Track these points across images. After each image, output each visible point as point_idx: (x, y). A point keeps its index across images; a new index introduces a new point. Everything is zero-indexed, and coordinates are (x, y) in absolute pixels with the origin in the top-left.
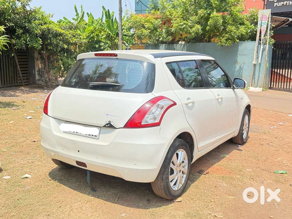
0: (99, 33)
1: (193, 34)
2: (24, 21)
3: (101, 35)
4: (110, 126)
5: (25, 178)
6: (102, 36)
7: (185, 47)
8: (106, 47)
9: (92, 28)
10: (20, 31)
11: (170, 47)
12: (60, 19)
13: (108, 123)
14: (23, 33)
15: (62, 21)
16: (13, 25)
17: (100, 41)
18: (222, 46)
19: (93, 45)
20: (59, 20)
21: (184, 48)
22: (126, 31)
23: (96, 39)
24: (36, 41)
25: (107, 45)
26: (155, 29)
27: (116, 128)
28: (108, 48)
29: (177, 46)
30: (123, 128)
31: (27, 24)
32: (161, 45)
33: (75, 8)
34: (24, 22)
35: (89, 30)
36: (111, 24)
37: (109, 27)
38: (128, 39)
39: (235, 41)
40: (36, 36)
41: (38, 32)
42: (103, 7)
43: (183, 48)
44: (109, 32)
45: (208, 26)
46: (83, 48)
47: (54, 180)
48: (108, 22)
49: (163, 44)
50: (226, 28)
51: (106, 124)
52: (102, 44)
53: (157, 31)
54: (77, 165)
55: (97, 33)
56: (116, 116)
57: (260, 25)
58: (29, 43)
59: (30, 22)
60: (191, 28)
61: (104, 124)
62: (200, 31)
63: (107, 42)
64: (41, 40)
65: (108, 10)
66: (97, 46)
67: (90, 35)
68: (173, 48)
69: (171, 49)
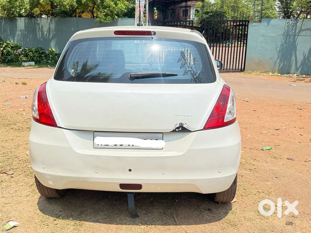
1: (67, 7)
4: (182, 129)
5: (13, 227)
11: (32, 21)
13: (179, 126)
18: (101, 22)
21: (52, 23)
27: (190, 131)
30: (202, 130)
32: (19, 18)
39: (113, 18)
43: (50, 22)
47: (61, 217)
49: (22, 17)
50: (104, 2)
51: (176, 128)
54: (121, 190)
56: (189, 116)
57: (139, 1)
61: (173, 128)
68: (37, 22)
69: (33, 24)
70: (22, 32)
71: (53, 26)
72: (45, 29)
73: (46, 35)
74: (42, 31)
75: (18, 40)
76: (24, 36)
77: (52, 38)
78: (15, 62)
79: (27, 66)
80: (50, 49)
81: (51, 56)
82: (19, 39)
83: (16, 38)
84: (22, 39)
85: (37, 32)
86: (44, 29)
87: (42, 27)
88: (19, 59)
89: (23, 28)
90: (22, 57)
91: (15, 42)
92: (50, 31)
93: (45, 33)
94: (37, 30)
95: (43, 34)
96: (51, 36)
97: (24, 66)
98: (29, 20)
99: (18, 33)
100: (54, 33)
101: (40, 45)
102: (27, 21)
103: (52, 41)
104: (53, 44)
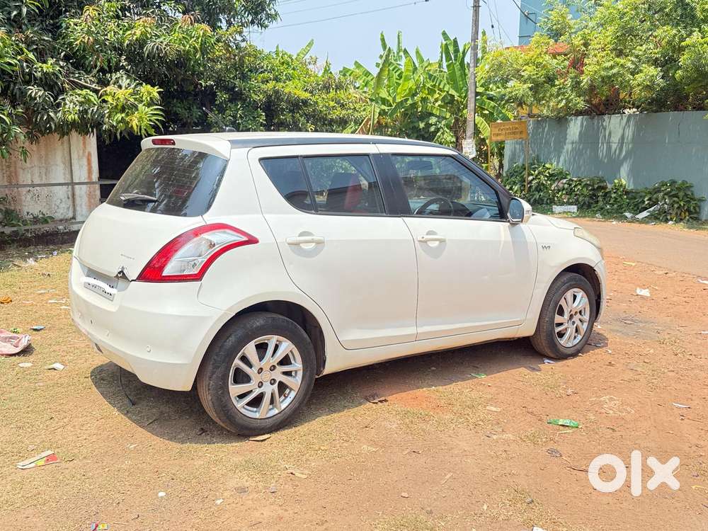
0: (428, 94)
2: (232, 76)
3: (432, 100)
6: (436, 100)
7: (632, 123)
8: (441, 127)
9: (411, 84)
10: (222, 96)
11: (593, 124)
12: (344, 68)
14: (231, 101)
15: (348, 71)
16: (212, 83)
17: (431, 114)
19: (414, 122)
20: (342, 69)
21: (629, 127)
22: (494, 88)
23: (420, 109)
24: (253, 117)
25: (443, 122)
26: (550, 80)
28: (446, 129)
29: (612, 121)
31: (237, 82)
32: (573, 118)
33: (383, 40)
34: (233, 78)
35: (405, 90)
36: (458, 73)
37: (452, 80)
38: (494, 107)
40: (255, 106)
41: (258, 98)
42: (444, 34)
44: (452, 92)
45: (679, 68)
46: (390, 130)
48: (451, 68)
49: (578, 116)
52: (433, 120)
53: (555, 86)
55: (424, 96)
58: (240, 121)
59: (244, 77)
60: (633, 74)
62: (659, 81)
63: (444, 116)
64: (264, 114)
65: (455, 42)
66: (422, 125)
67: (407, 100)
68: (602, 125)
69: (596, 127)
70: (574, 145)
71: (629, 133)
72: (615, 139)
73: (616, 150)
74: (609, 143)
75: (565, 161)
76: (577, 153)
77: (625, 158)
78: (547, 203)
79: (560, 213)
80: (616, 181)
81: (613, 195)
82: (567, 158)
83: (562, 159)
84: (572, 160)
85: (600, 145)
86: (612, 139)
87: (610, 133)
88: (556, 199)
89: (577, 137)
90: (561, 196)
91: (560, 166)
92: (622, 143)
93: (614, 146)
94: (600, 141)
95: (609, 148)
96: (624, 153)
97: (553, 213)
98: (590, 120)
99: (568, 147)
100: (630, 146)
101: (600, 173)
102: (585, 123)
103: (624, 164)
104: (624, 170)
